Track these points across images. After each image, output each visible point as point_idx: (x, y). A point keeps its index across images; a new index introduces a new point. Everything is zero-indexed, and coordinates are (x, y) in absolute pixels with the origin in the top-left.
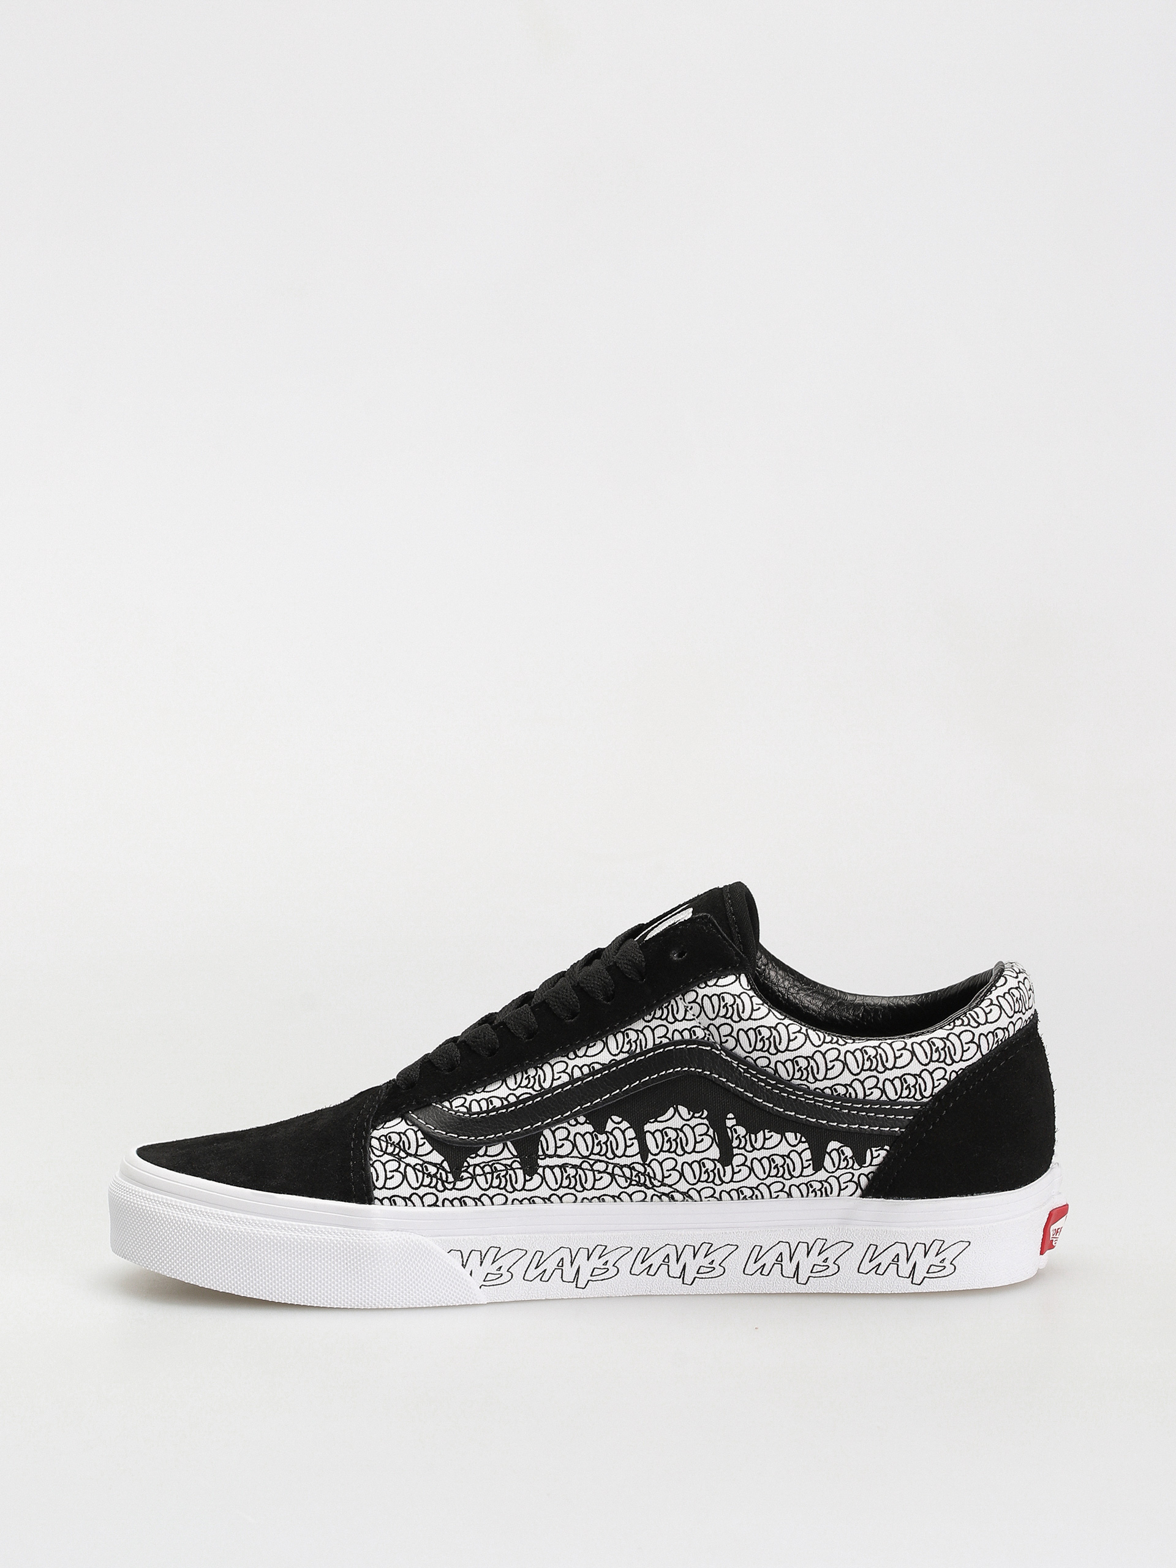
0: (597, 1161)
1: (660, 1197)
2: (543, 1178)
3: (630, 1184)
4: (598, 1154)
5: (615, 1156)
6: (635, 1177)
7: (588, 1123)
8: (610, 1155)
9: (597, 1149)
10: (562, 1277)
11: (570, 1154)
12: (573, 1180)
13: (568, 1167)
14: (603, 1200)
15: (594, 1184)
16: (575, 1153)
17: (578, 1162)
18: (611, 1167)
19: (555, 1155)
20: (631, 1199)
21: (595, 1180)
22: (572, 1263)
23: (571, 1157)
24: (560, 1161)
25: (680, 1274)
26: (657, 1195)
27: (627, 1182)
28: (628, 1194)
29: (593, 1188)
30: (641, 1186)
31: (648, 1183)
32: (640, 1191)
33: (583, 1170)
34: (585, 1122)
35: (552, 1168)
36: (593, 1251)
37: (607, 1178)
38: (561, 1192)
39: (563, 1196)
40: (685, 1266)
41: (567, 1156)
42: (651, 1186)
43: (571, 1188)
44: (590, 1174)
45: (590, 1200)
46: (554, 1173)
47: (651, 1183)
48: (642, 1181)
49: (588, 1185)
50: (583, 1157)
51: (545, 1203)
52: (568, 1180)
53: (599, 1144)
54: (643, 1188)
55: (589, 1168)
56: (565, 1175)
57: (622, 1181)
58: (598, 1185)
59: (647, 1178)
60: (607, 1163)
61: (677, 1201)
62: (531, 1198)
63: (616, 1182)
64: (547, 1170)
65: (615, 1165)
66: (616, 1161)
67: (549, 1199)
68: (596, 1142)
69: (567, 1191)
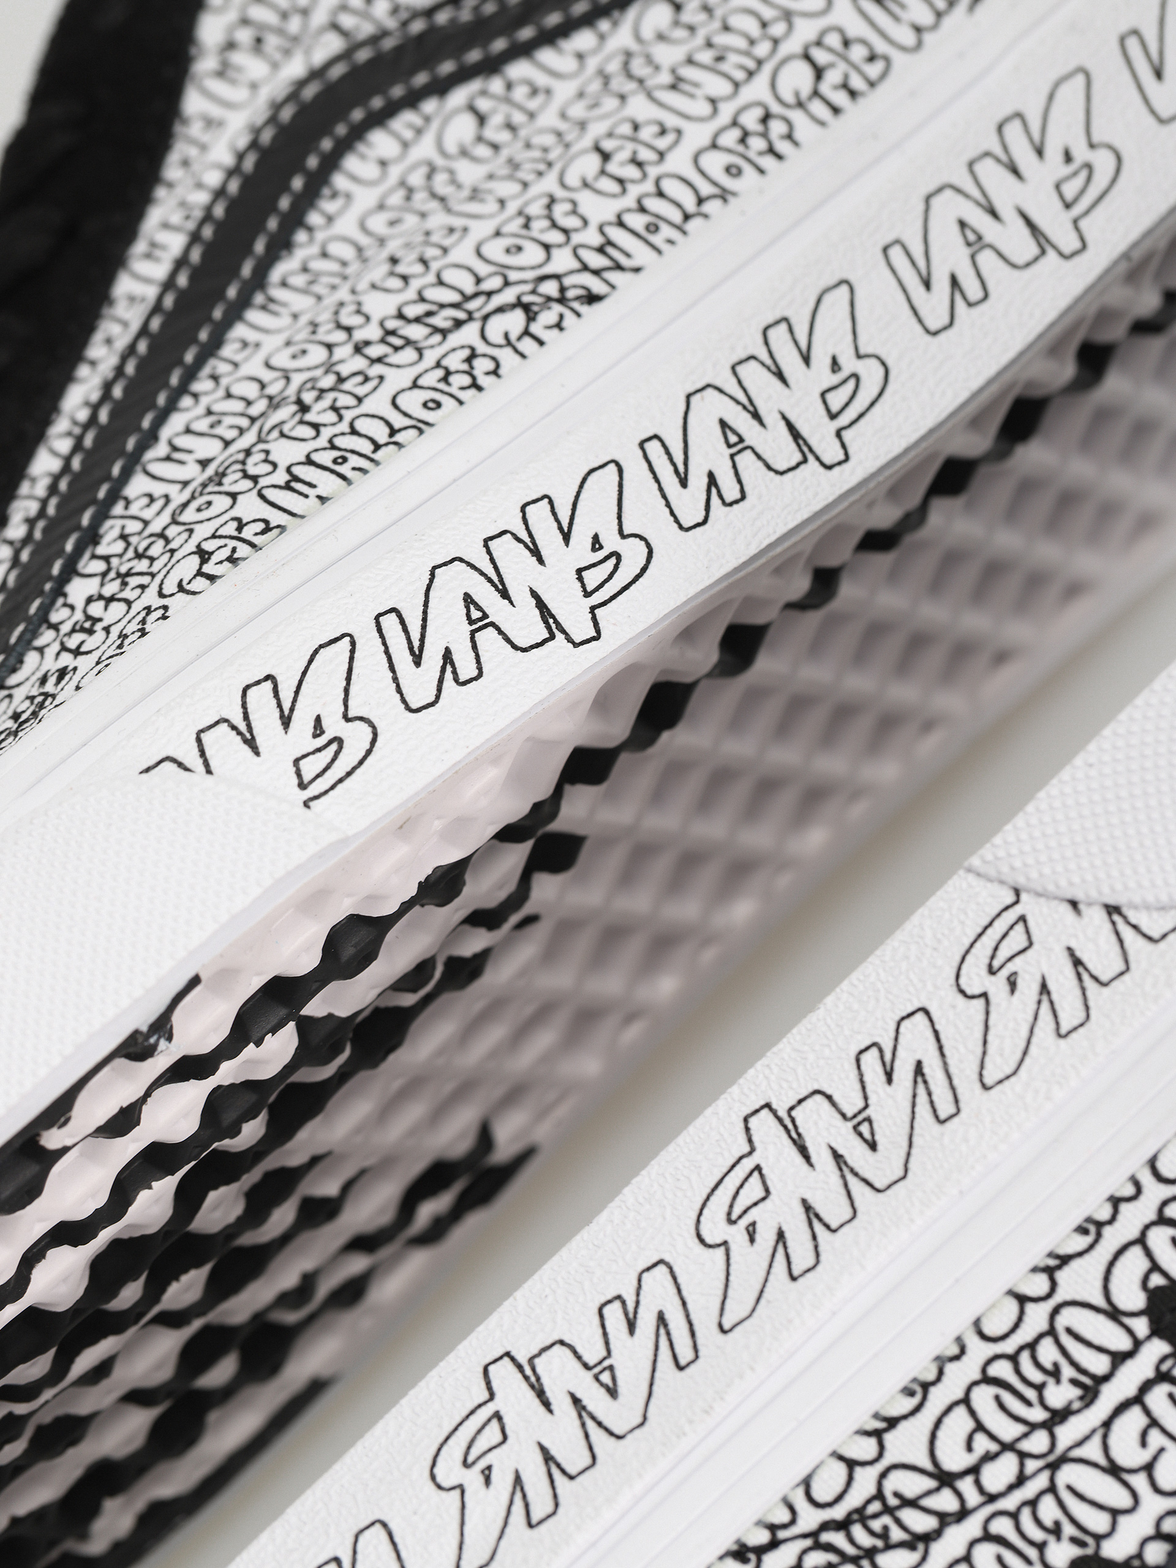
0: (1021, 1480)
1: (773, 1528)
2: (1114, 1314)
3: (879, 1495)
4: (1033, 1503)
5: (988, 1537)
6: (886, 1528)
7: (1131, 1558)
8: (1003, 1527)
9: (1048, 1510)
10: (829, 1098)
11: (1105, 1437)
12: (1036, 1377)
13: (1081, 1398)
14: (911, 1393)
15: (972, 1413)
16: (1092, 1450)
17: (1067, 1434)
18: (973, 1498)
19: (1138, 1399)
20: (841, 1458)
21: (980, 1427)
22: (837, 1157)
23: (1094, 1431)
24: (1111, 1395)
25: (539, 1370)
26: (785, 1526)
27: (896, 1495)
28: (863, 1464)
29: (966, 1401)
30: (850, 1514)
31: (837, 1539)
32: (839, 1498)
33: (1033, 1427)
34: (1139, 1556)
35: (1119, 1358)
36: (814, 1237)
37: (954, 1459)
38: (1037, 1318)
39: (1022, 1312)
40: (547, 1405)
41: (1107, 1424)
42: (826, 1537)
43: (1021, 1349)
44: (1009, 1431)
45: (942, 1363)
46: (1100, 1349)
47: (829, 1548)
48: (857, 1531)
49: (983, 1397)
50: (1064, 1459)
51: (1051, 1255)
52: (1049, 1366)
53: (1056, 1531)
54: (838, 1513)
55: (1026, 1446)
56: (1068, 1372)
57: (912, 1484)
58: (959, 1421)
59: (850, 1550)
60: (992, 1498)
61: (721, 1558)
62: (1099, 1235)
63: (922, 1471)
64: (1122, 1343)
65: (963, 1514)
66: (972, 1527)
67: (1050, 1271)
68: (1068, 1530)
69: (1025, 1335)
